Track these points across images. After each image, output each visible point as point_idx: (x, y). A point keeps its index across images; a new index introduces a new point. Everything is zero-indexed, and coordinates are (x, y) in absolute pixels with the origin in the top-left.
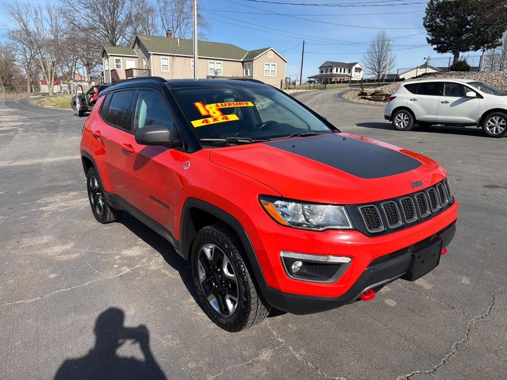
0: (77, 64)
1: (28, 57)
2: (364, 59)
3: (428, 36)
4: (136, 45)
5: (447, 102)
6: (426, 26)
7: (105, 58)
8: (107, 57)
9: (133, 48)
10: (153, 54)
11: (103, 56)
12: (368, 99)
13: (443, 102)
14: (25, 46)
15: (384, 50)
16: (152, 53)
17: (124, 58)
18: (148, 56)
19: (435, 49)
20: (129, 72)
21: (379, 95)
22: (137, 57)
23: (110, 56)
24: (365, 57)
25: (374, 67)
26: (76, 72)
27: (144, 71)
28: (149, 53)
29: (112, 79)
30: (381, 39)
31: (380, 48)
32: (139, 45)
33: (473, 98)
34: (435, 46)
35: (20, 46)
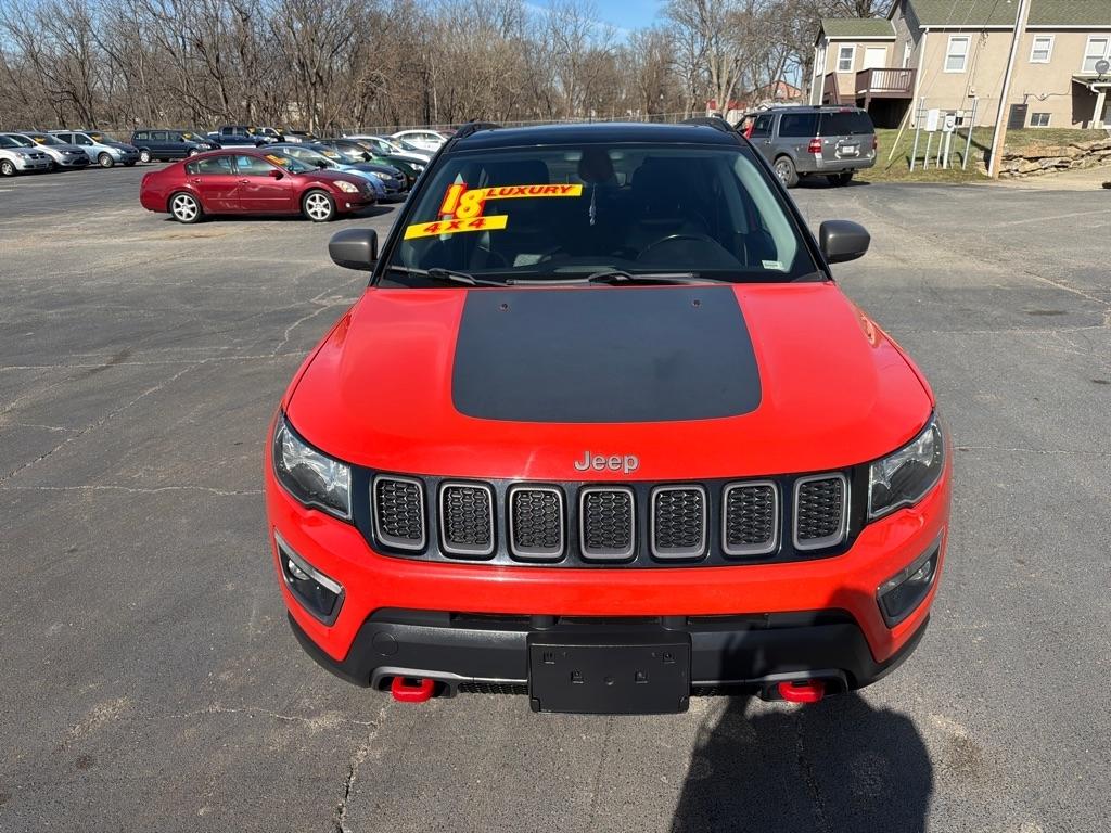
0: (788, 62)
1: (697, 53)
4: (899, 10)
7: (821, 46)
8: (825, 44)
9: (890, 19)
10: (931, 30)
11: (817, 44)
14: (694, 31)
16: (928, 27)
17: (861, 44)
18: (917, 35)
20: (864, 77)
22: (893, 41)
23: (832, 41)
26: (782, 79)
27: (903, 73)
28: (921, 27)
29: (825, 94)
32: (903, 11)
35: (687, 31)
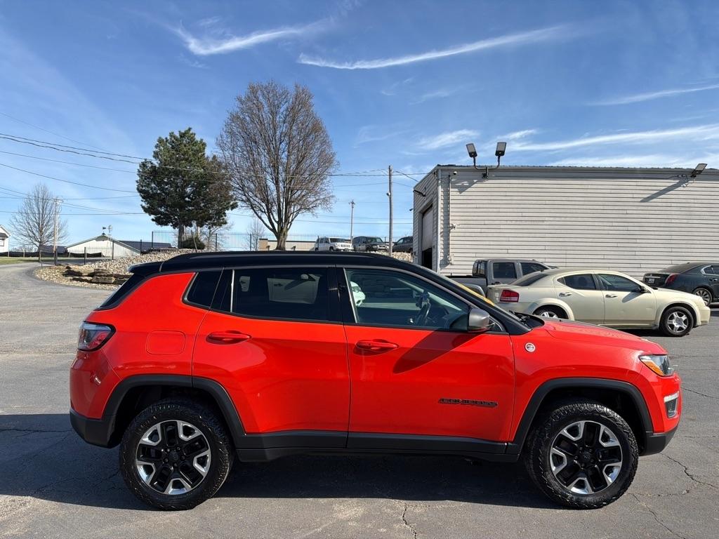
2: (14, 220)
3: (144, 204)
5: (280, 285)
6: (140, 191)
12: (86, 281)
13: (276, 285)
15: (47, 212)
19: (153, 220)
21: (104, 276)
24: (15, 218)
25: (31, 234)
30: (40, 196)
31: (41, 207)
33: (306, 280)
34: (153, 217)
